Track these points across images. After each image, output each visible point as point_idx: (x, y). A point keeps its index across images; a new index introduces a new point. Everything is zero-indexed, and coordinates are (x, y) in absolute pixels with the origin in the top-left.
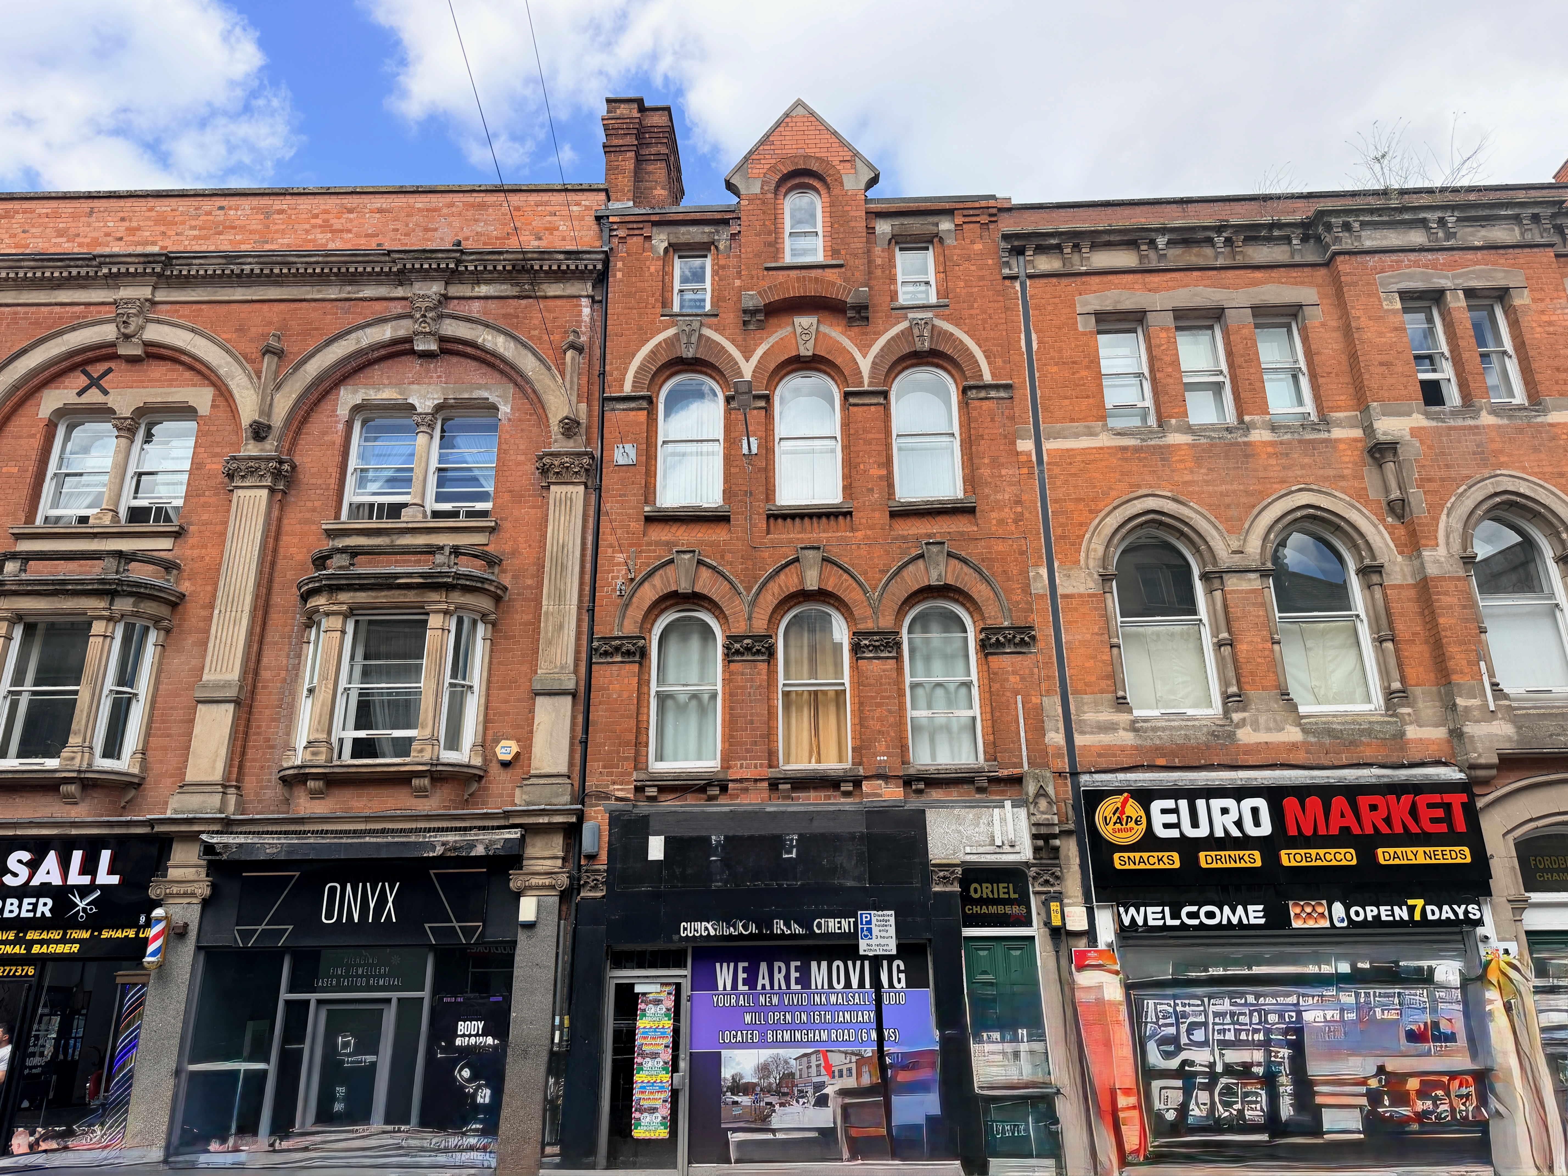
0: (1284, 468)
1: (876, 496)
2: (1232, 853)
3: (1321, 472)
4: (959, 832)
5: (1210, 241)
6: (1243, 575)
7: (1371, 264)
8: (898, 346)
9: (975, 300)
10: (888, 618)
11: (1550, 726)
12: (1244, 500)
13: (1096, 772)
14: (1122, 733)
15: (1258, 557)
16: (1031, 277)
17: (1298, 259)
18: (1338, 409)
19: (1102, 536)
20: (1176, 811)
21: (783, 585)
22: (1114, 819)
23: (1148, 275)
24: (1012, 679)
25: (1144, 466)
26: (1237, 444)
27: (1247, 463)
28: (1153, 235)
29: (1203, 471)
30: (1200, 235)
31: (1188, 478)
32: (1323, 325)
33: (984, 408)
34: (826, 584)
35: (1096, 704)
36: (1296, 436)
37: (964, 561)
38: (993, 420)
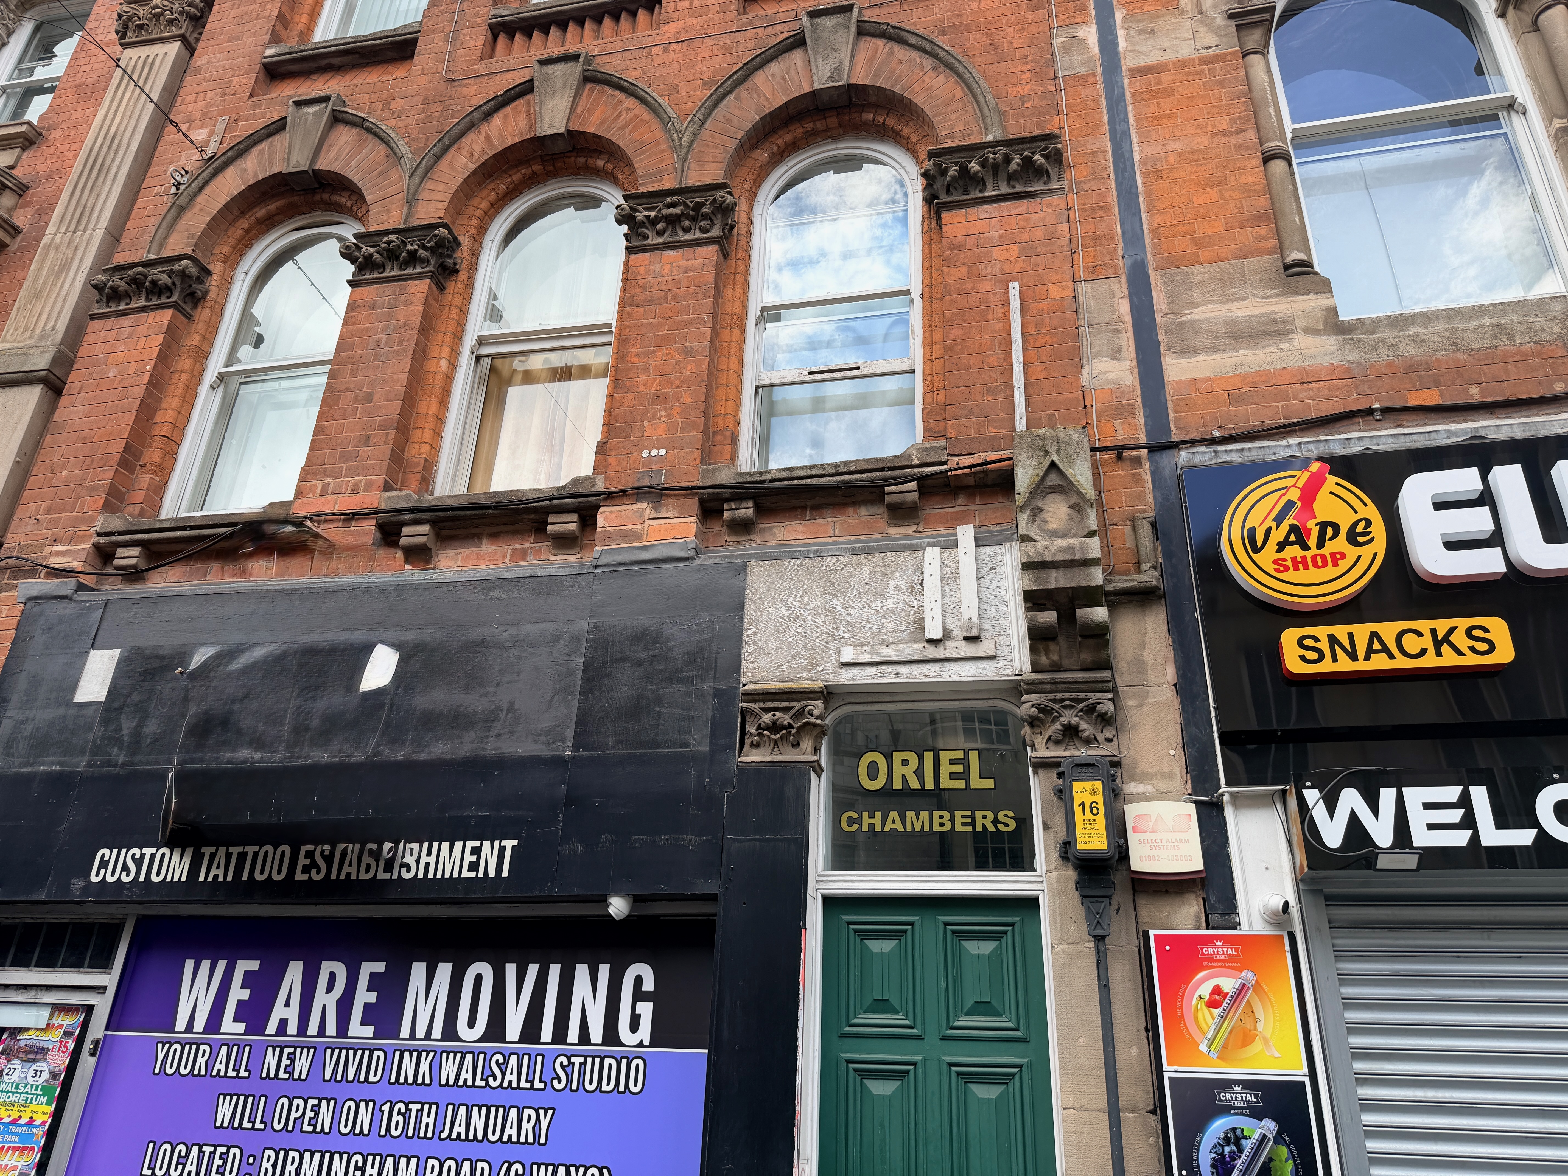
4: (829, 612)
10: (710, 166)
13: (1227, 440)
20: (1484, 499)
21: (494, 136)
22: (1278, 535)
24: (999, 252)
34: (585, 121)
35: (1225, 282)
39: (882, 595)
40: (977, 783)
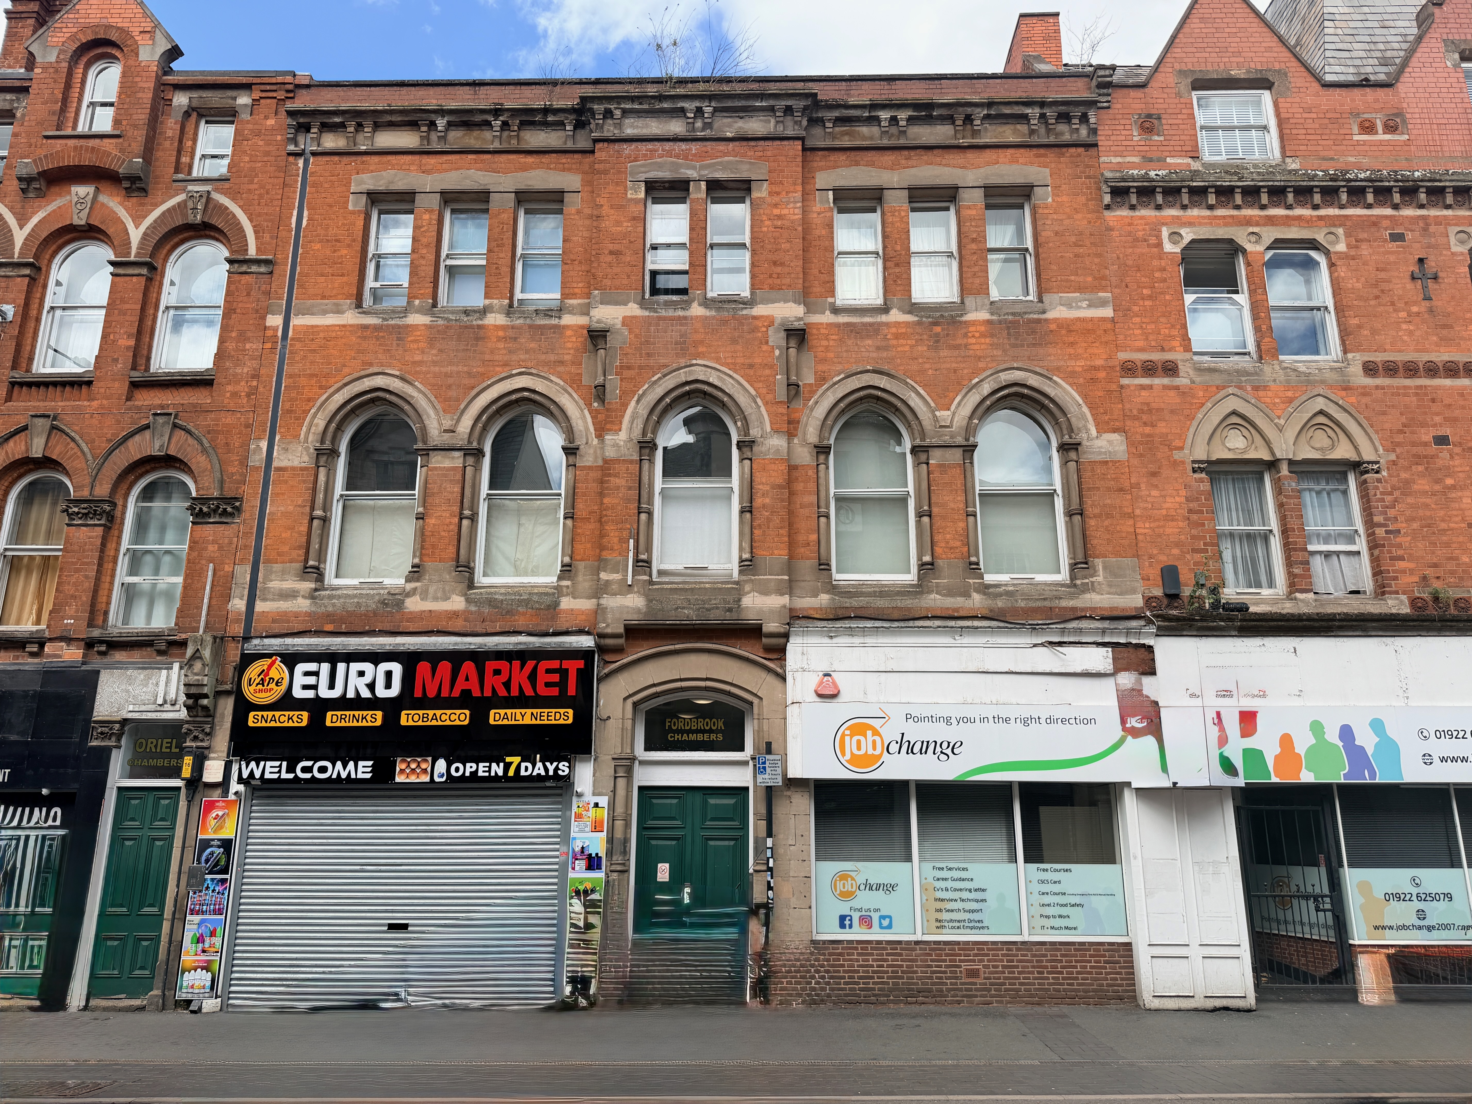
0: (510, 352)
1: (119, 366)
2: (356, 713)
3: (543, 357)
4: (128, 691)
5: (488, 124)
6: (448, 453)
7: (627, 152)
8: (172, 218)
9: (256, 176)
10: (105, 486)
11: (678, 599)
12: (466, 381)
13: (266, 637)
14: (300, 600)
15: (466, 436)
16: (314, 154)
17: (570, 145)
18: (574, 296)
19: (327, 412)
20: (316, 674)
21: (9, 452)
22: (257, 681)
23: (425, 157)
24: (211, 548)
25: (380, 345)
26: (472, 327)
27: (477, 345)
28: (433, 117)
29: (434, 352)
30: (478, 118)
31: (418, 358)
32: (578, 212)
33: (243, 282)
34: (52, 452)
35: (283, 572)
36: (528, 321)
37: (188, 432)
38: (248, 294)
39: (146, 685)
40: (174, 750)
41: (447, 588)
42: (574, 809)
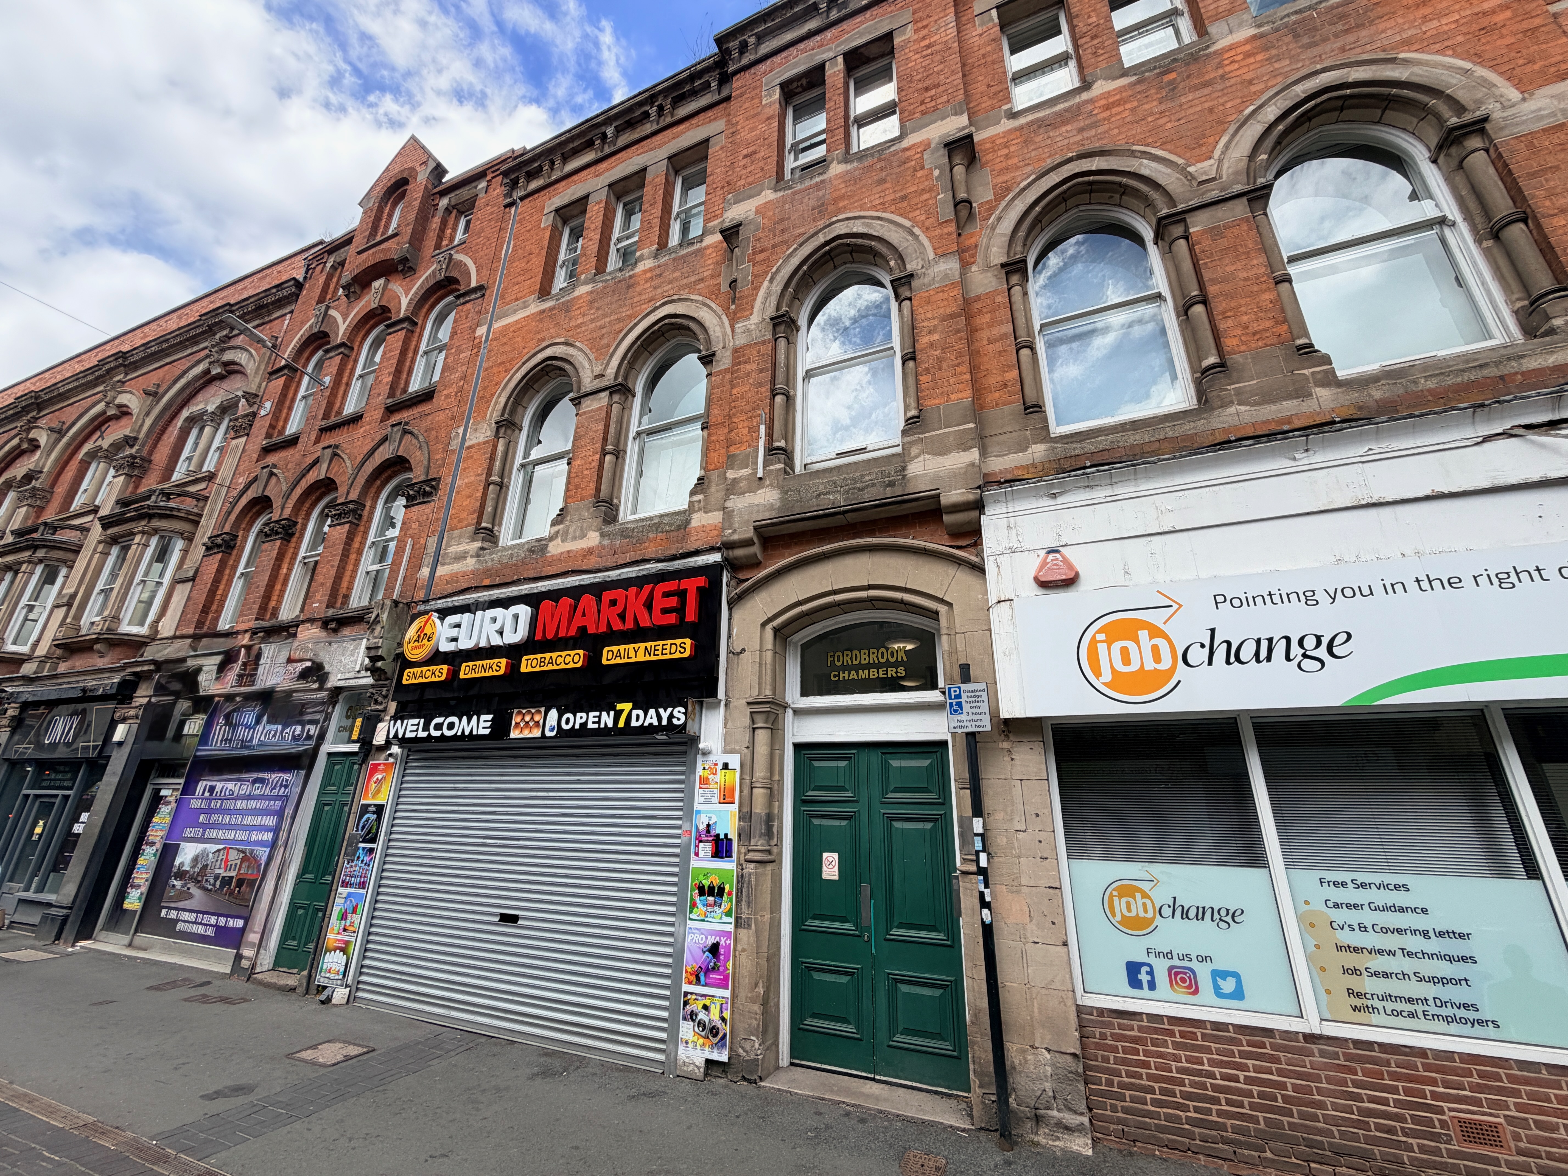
0: (655, 288)
1: (381, 398)
2: (485, 662)
3: (685, 282)
4: (341, 661)
5: (646, 114)
6: (597, 395)
7: (762, 69)
8: (428, 282)
9: (483, 231)
10: (358, 489)
11: (821, 484)
15: (613, 375)
16: (521, 199)
17: (715, 99)
18: (715, 218)
19: (508, 390)
20: (459, 625)
21: (309, 479)
22: (415, 638)
23: (599, 164)
24: (413, 526)
25: (552, 322)
26: (624, 279)
27: (628, 293)
28: (603, 128)
29: (593, 311)
30: (638, 112)
31: (579, 321)
32: (722, 148)
33: (464, 310)
34: (330, 473)
35: (461, 536)
36: (673, 255)
37: (412, 434)
39: (352, 655)
41: (585, 525)
42: (699, 771)
